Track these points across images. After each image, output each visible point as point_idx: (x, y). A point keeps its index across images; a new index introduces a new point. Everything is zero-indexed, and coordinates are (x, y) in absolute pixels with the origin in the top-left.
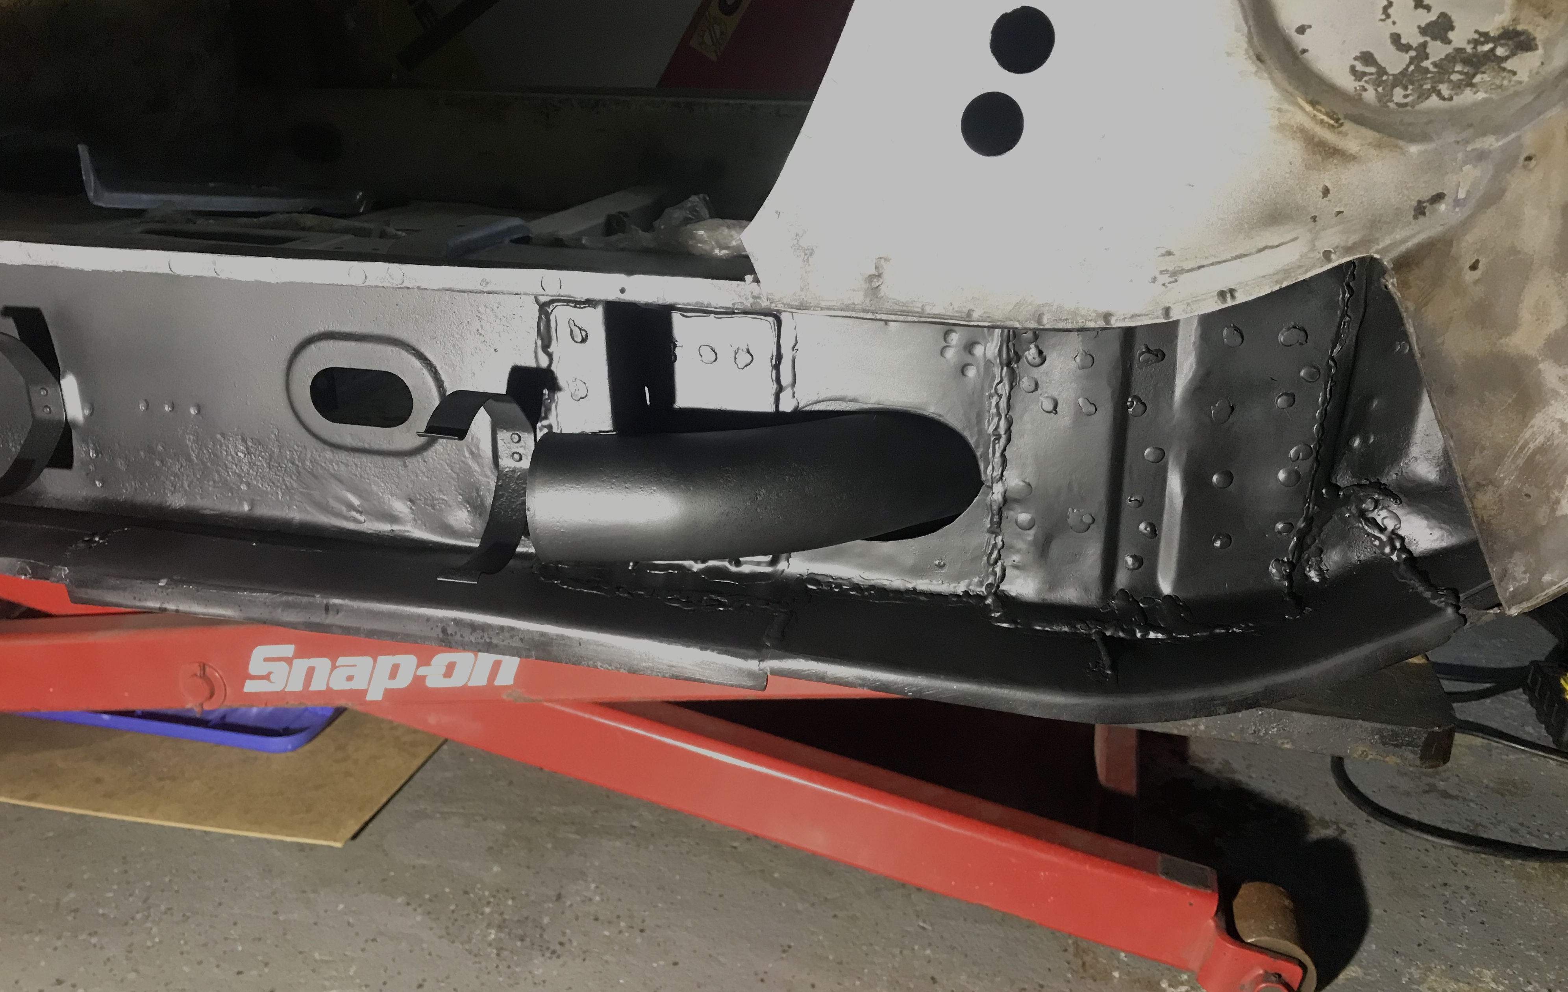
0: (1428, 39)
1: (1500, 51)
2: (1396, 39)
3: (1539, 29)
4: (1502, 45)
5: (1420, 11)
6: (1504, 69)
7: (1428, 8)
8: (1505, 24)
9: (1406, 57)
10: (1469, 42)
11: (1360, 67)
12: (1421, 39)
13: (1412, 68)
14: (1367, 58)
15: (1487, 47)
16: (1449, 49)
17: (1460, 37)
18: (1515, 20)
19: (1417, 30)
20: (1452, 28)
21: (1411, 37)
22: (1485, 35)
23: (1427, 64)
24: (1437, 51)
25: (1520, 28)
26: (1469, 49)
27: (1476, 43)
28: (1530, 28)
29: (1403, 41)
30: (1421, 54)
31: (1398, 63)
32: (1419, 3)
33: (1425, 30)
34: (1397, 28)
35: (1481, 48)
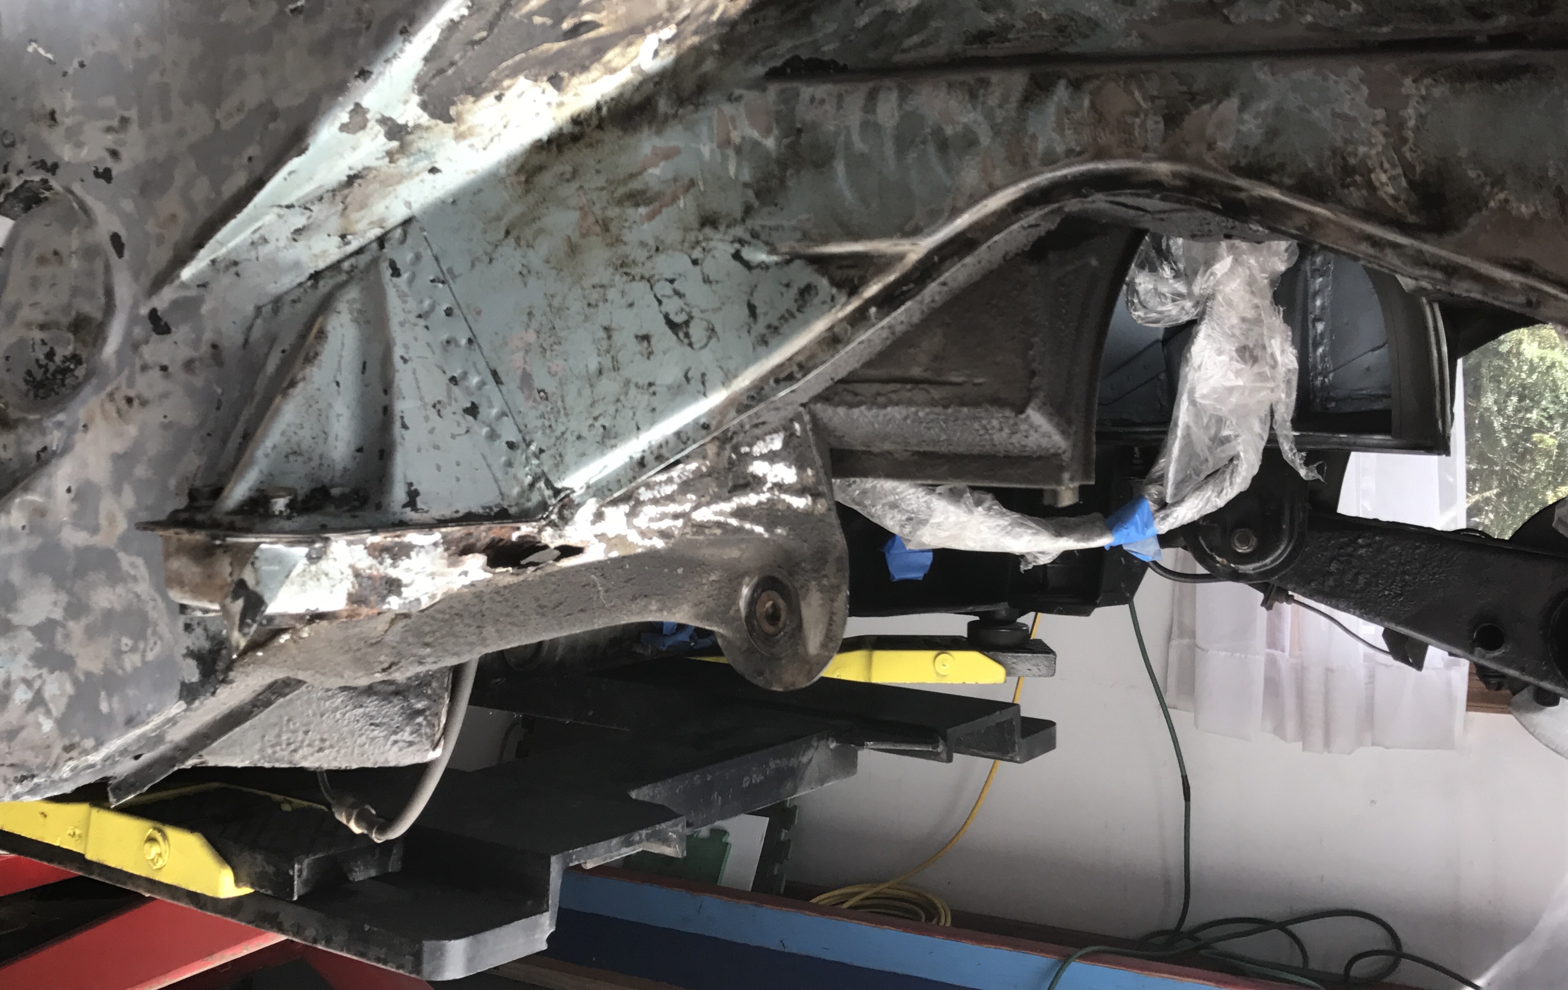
0: (48, 361)
1: (72, 366)
2: (37, 361)
3: (83, 352)
4: (72, 362)
5: (43, 346)
6: (74, 376)
7: (46, 345)
8: (72, 351)
9: (42, 372)
10: (61, 362)
11: (28, 378)
12: (46, 362)
13: (44, 377)
14: (29, 373)
15: (68, 364)
16: (55, 367)
17: (58, 359)
18: (75, 349)
19: (43, 357)
20: (55, 355)
21: (43, 361)
22: (66, 357)
23: (49, 375)
24: (52, 367)
25: (78, 352)
26: (62, 365)
27: (64, 362)
28: (81, 352)
29: (40, 363)
30: (47, 371)
31: (39, 374)
32: (43, 342)
33: (46, 356)
34: (38, 356)
35: (65, 365)
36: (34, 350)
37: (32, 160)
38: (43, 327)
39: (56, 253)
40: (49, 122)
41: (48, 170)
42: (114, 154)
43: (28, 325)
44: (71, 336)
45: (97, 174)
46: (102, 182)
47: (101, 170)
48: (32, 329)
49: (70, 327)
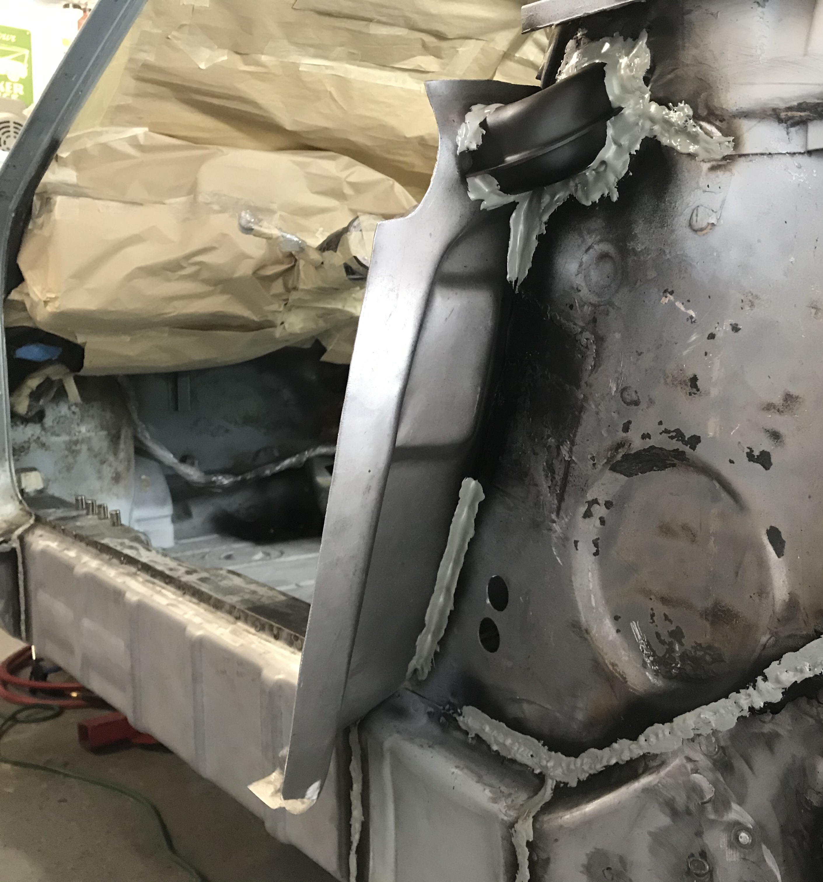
0: (673, 640)
1: (707, 657)
2: (658, 635)
3: (725, 649)
4: (708, 654)
5: (667, 622)
6: (711, 669)
7: (670, 621)
8: (708, 641)
9: (664, 648)
10: (692, 647)
12: (670, 640)
13: (668, 655)
15: (702, 653)
16: (683, 649)
18: (713, 640)
19: (667, 633)
20: (684, 637)
21: (665, 637)
22: (700, 645)
24: (679, 649)
25: (716, 645)
26: (693, 652)
27: (695, 649)
28: (721, 647)
29: (662, 638)
30: (671, 649)
31: (660, 650)
32: (666, 617)
33: (672, 634)
34: (660, 630)
35: (698, 653)
36: (654, 622)
37: (662, 428)
38: (664, 600)
39: (685, 528)
40: (688, 389)
41: (686, 443)
42: (775, 436)
43: (647, 593)
44: (708, 625)
45: (750, 456)
46: (759, 466)
47: (756, 453)
48: (651, 599)
49: (705, 614)
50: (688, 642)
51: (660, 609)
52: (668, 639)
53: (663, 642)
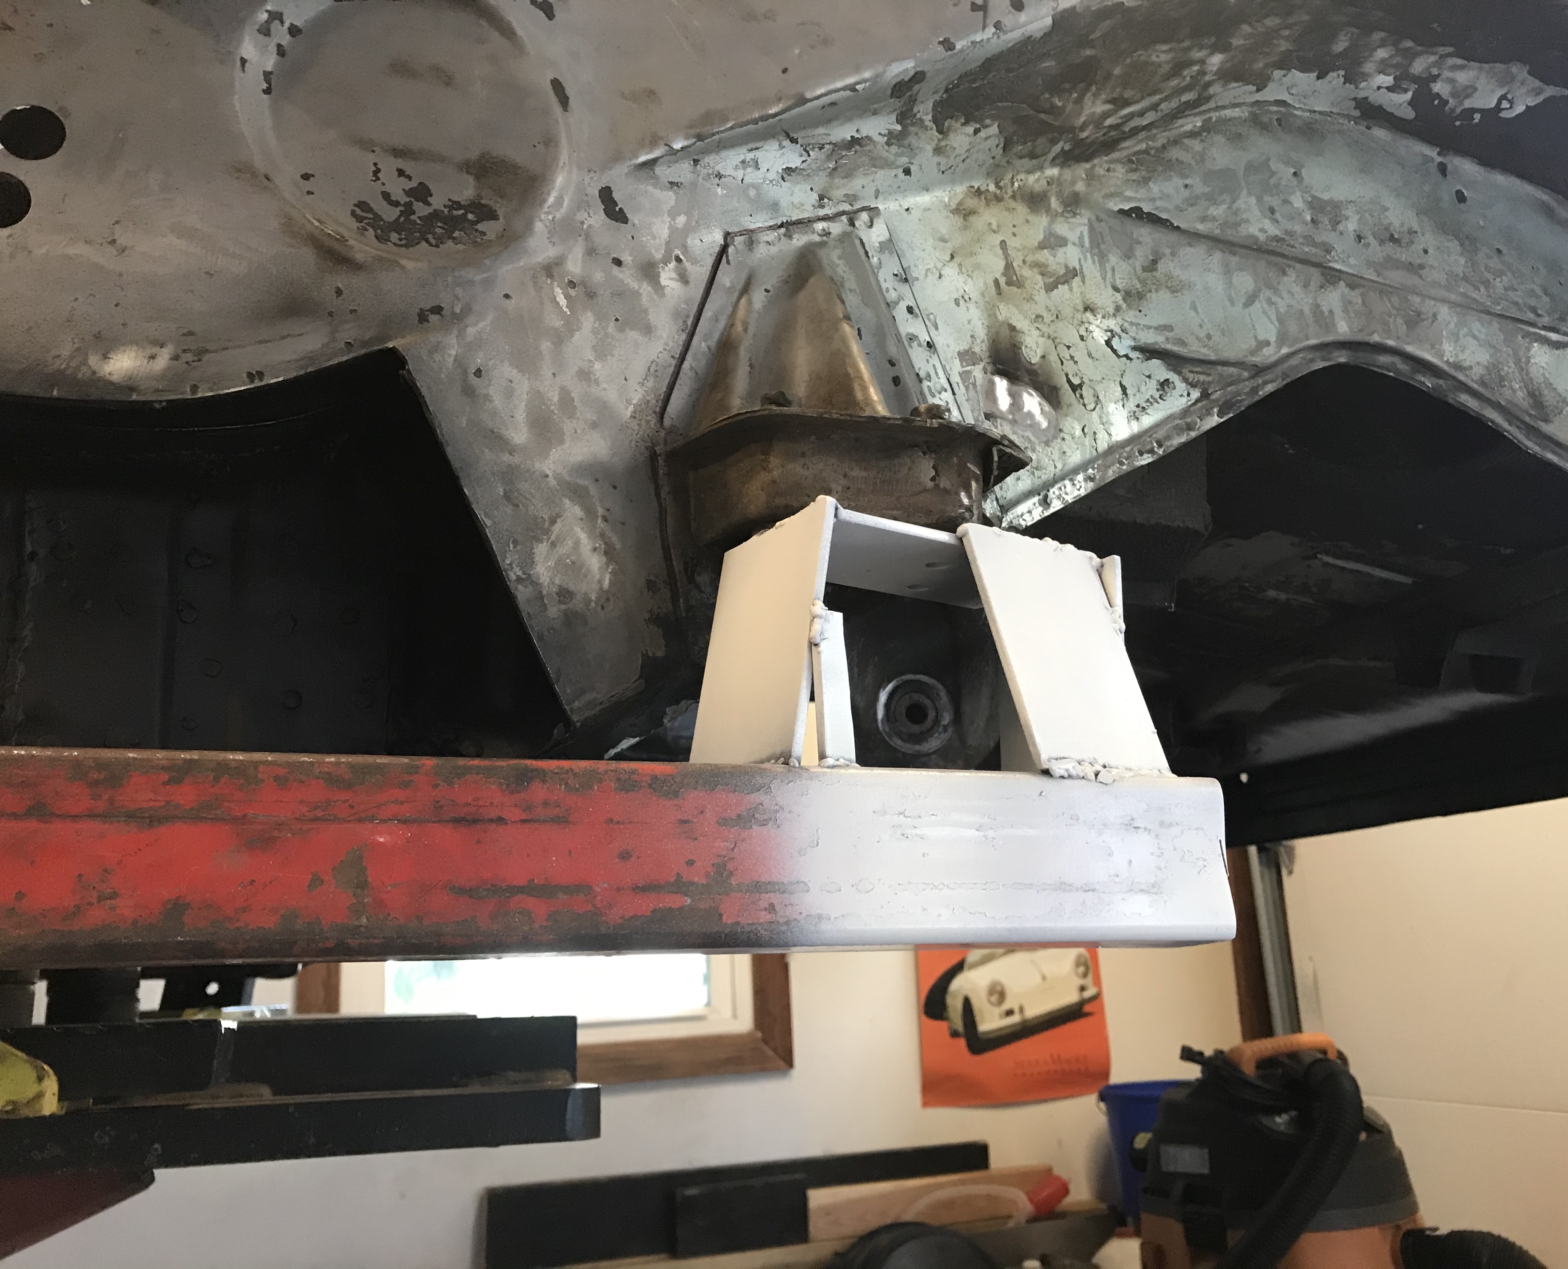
0: (412, 200)
1: (471, 216)
2: (386, 196)
3: (498, 205)
4: (471, 213)
5: (402, 178)
6: (476, 230)
7: (409, 178)
8: (472, 198)
9: (397, 211)
10: (445, 206)
11: (361, 212)
12: (408, 200)
13: (402, 219)
14: (362, 205)
15: (461, 212)
16: (430, 210)
18: (479, 196)
19: (402, 192)
20: (431, 195)
21: (399, 196)
22: (458, 203)
23: (414, 217)
24: (421, 210)
25: (483, 202)
26: (446, 211)
27: (451, 208)
28: (491, 203)
29: (393, 198)
30: (408, 210)
31: (390, 214)
32: (401, 173)
33: (409, 193)
34: (387, 189)
35: (455, 213)
36: (378, 179)
38: (398, 153)
43: (366, 144)
44: (471, 180)
48: (373, 151)
49: (467, 167)
50: (438, 202)
51: (389, 165)
52: (404, 199)
53: (396, 204)
